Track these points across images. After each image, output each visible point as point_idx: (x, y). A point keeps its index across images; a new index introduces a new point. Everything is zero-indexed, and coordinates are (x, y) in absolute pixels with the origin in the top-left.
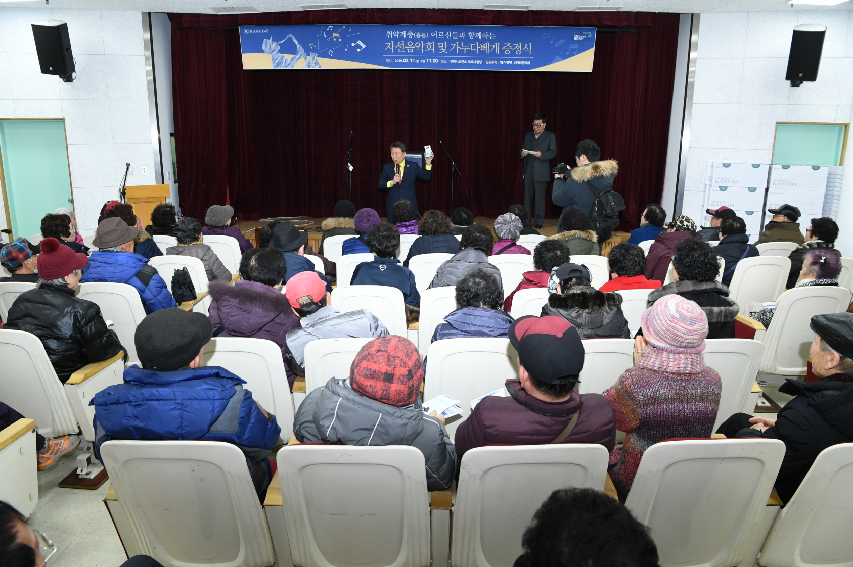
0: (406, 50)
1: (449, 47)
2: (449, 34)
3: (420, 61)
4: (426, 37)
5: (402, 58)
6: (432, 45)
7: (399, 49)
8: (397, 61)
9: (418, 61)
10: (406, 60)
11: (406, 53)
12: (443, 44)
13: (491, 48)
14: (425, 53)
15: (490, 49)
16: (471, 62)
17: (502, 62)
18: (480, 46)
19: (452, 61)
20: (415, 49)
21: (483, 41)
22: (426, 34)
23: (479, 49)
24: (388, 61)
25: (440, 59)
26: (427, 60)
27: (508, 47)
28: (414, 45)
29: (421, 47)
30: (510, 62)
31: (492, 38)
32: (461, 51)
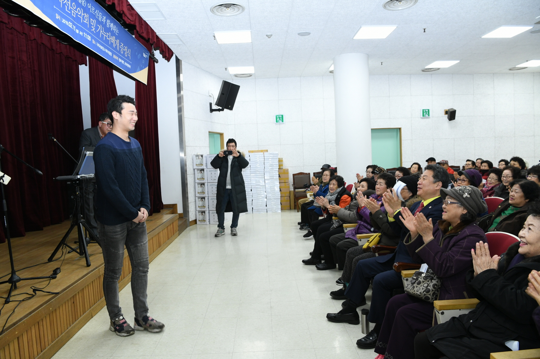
0: (71, 10)
1: (97, 28)
2: (97, 12)
3: (79, 33)
4: (85, 5)
5: (68, 20)
6: (87, 17)
7: (66, 7)
8: (64, 21)
9: (77, 31)
10: (70, 25)
11: (70, 15)
12: (93, 21)
13: (116, 42)
14: (84, 24)
15: (115, 44)
16: (107, 51)
17: (120, 60)
18: (111, 37)
19: (98, 45)
20: (77, 14)
21: (113, 34)
22: (85, 2)
23: (111, 39)
24: (58, 17)
25: (92, 38)
26: (84, 33)
27: (122, 47)
28: (76, 10)
29: (80, 15)
30: (123, 62)
31: (117, 33)
32: (102, 35)
